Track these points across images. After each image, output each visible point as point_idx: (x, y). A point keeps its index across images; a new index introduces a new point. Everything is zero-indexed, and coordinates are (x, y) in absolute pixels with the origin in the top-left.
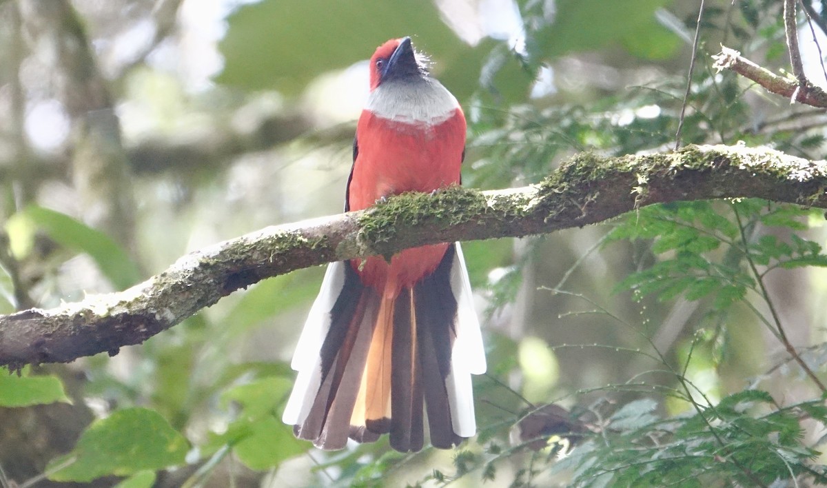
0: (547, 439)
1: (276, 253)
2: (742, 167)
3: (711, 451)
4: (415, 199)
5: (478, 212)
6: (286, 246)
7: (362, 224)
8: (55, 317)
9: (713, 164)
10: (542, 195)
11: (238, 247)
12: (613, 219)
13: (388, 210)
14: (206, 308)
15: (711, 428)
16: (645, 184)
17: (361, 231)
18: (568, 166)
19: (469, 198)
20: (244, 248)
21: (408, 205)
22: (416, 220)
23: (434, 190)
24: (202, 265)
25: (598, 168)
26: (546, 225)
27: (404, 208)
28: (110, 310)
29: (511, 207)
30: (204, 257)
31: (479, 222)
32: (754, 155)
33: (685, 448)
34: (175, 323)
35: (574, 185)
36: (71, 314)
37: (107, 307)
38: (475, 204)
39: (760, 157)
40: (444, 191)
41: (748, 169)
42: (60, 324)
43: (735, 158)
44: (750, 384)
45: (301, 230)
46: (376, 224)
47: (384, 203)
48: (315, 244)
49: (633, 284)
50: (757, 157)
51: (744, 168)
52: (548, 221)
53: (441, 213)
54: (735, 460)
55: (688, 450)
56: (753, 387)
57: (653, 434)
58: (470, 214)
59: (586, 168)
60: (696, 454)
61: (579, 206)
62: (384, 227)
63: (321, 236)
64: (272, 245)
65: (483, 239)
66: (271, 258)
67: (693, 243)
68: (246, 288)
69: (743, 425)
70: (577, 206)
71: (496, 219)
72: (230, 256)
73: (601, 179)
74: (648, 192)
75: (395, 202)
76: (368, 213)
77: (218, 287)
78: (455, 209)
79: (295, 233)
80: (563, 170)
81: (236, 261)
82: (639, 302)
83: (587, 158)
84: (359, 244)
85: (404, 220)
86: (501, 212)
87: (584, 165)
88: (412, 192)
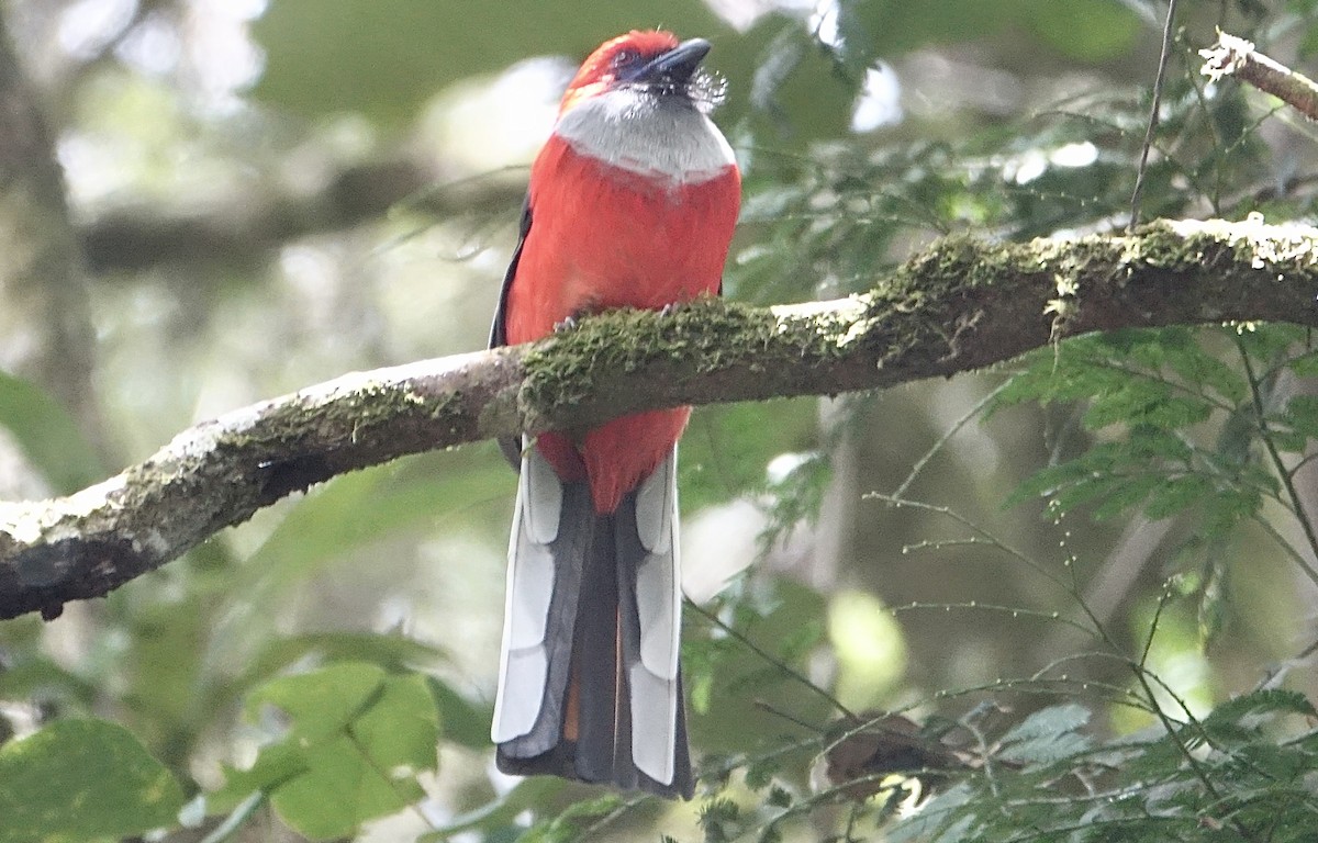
0: (880, 780)
1: (364, 424)
2: (1257, 264)
3: (1194, 807)
4: (629, 323)
5: (752, 348)
6: (383, 411)
7: (528, 370)
9: (1202, 258)
10: (874, 316)
11: (291, 414)
12: (1010, 361)
13: (579, 344)
14: (229, 529)
15: (1193, 762)
16: (1071, 294)
17: (527, 383)
18: (924, 260)
19: (734, 322)
20: (303, 414)
21: (617, 334)
22: (632, 363)
23: (667, 306)
24: (220, 446)
25: (982, 264)
26: (881, 372)
27: (609, 341)
28: (45, 532)
29: (815, 339)
30: (225, 432)
31: (753, 367)
32: (1280, 241)
33: (1145, 801)
34: (170, 556)
35: (935, 297)
37: (39, 527)
38: (745, 331)
39: (1291, 244)
40: (685, 308)
41: (1268, 267)
43: (1243, 246)
45: (412, 381)
46: (555, 370)
48: (438, 408)
49: (1044, 488)
50: (1286, 246)
51: (1260, 265)
52: (885, 364)
53: (679, 349)
54: (1241, 827)
55: (1149, 804)
56: (1275, 683)
57: (1083, 772)
58: (735, 352)
59: (957, 265)
60: (1169, 813)
61: (945, 337)
62: (570, 376)
63: (450, 392)
64: (356, 409)
65: (761, 398)
66: (354, 433)
67: (1160, 408)
68: (305, 491)
69: (1257, 760)
70: (940, 336)
71: (783, 361)
72: (276, 430)
73: (987, 285)
74: (1077, 310)
75: (593, 328)
76: (540, 348)
77: (251, 489)
78: (706, 342)
79: (401, 386)
80: (914, 268)
81: (287, 440)
82: (1057, 522)
83: (960, 244)
84: (523, 408)
85: (608, 362)
86: (794, 347)
87: (954, 258)
88: (625, 308)
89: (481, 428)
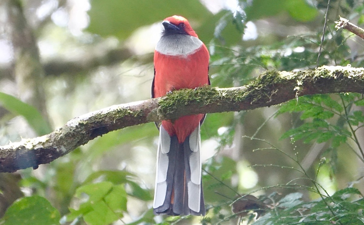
0: (248, 212)
1: (117, 118)
2: (349, 77)
3: (329, 218)
4: (186, 93)
5: (218, 99)
6: (122, 115)
7: (160, 105)
8: (6, 150)
9: (335, 76)
10: (250, 91)
11: (98, 115)
12: (285, 102)
13: (173, 98)
14: (82, 146)
15: (329, 207)
16: (301, 85)
17: (159, 108)
18: (263, 76)
19: (213, 92)
20: (101, 116)
21: (183, 95)
22: (187, 103)
23: (196, 88)
24: (80, 124)
25: (278, 77)
26: (252, 105)
27: (181, 97)
28: (34, 146)
29: (235, 96)
30: (81, 120)
31: (218, 104)
32: (355, 71)
33: (316, 217)
34: (67, 152)
35: (266, 86)
36: (14, 148)
37: (32, 145)
38: (216, 95)
39: (358, 72)
40: (201, 88)
41: (352, 78)
42: (9, 153)
43: (346, 73)
44: (349, 185)
45: (129, 107)
46: (167, 104)
47: (171, 94)
48: (136, 114)
49: (291, 135)
50: (357, 72)
51: (350, 77)
52: (252, 103)
53: (199, 99)
54: (341, 223)
55: (317, 218)
56: (351, 186)
57: (300, 210)
58: (214, 100)
59: (272, 77)
60: (321, 220)
61: (268, 96)
62: (171, 106)
63: (139, 110)
64: (115, 114)
65: (220, 112)
66: (114, 121)
67: (321, 114)
68: (101, 136)
69: (345, 205)
70: (267, 96)
71: (226, 102)
72: (94, 120)
73: (279, 83)
74: (303, 89)
75: (176, 94)
76: (163, 99)
77: (88, 135)
78: (206, 97)
79: (127, 108)
80: (260, 78)
81: (97, 122)
82: (293, 144)
83: (272, 72)
84: (158, 114)
85: (181, 102)
86: (229, 99)
87: (271, 76)
88: (185, 88)
89: (147, 119)
